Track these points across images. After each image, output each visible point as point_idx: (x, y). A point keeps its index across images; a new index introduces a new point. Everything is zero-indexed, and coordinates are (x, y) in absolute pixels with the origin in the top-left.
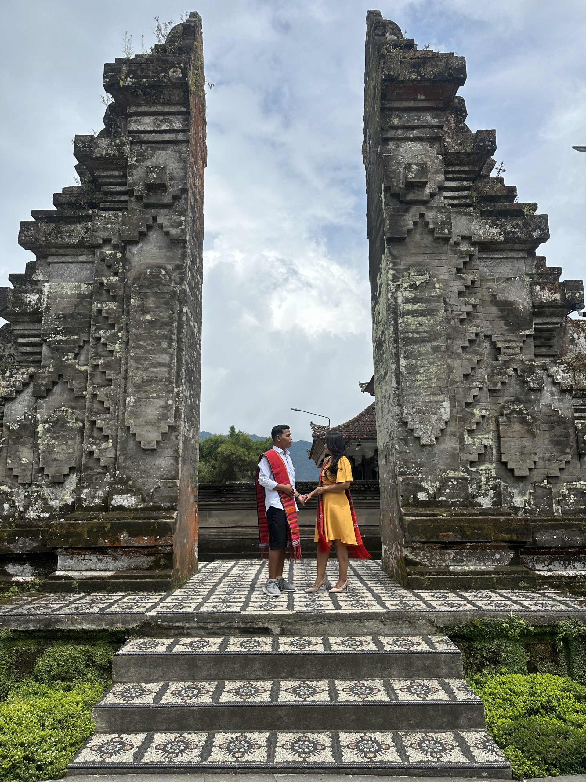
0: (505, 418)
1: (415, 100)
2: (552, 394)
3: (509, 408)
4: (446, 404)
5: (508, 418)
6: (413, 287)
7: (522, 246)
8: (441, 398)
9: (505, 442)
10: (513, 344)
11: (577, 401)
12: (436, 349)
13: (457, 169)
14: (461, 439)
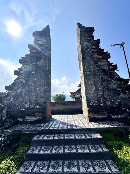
0: (104, 89)
1: (86, 35)
2: (113, 85)
3: (105, 88)
4: (94, 87)
5: (105, 89)
6: (87, 67)
7: (106, 59)
8: (93, 86)
9: (105, 94)
10: (105, 76)
11: (117, 86)
12: (92, 77)
13: (94, 46)
14: (97, 94)
